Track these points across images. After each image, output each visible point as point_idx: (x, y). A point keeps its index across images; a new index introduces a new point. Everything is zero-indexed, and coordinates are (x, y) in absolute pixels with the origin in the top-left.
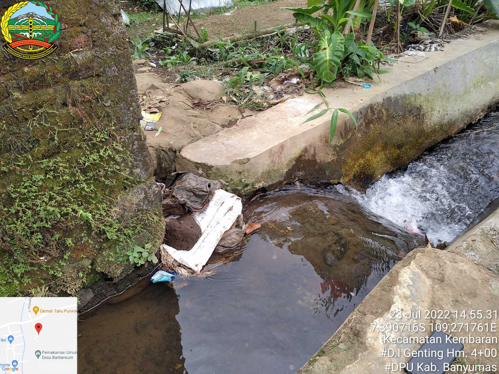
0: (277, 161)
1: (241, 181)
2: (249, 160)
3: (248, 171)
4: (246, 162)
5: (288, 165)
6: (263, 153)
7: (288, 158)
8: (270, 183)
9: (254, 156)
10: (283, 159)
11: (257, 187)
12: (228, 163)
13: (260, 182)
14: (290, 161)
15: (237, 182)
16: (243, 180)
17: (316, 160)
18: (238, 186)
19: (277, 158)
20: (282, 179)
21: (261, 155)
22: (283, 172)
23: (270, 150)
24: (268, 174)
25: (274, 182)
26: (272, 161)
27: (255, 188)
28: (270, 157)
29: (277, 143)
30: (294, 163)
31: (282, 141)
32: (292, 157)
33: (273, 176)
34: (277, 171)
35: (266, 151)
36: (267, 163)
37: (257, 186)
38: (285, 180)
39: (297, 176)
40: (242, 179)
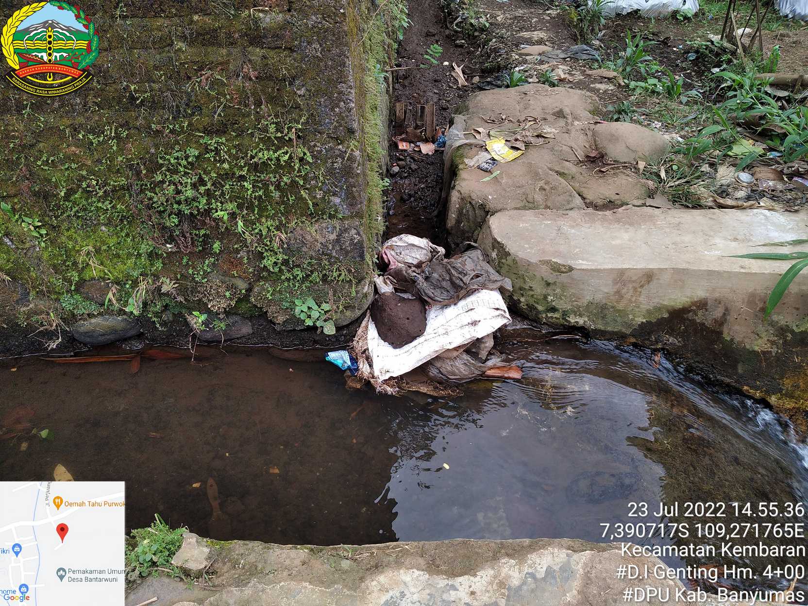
0: (628, 296)
1: (545, 297)
2: (571, 269)
3: (564, 287)
4: (563, 269)
5: (649, 312)
6: (604, 270)
7: (656, 302)
8: (600, 327)
9: (584, 267)
10: (642, 299)
11: (573, 321)
12: (533, 260)
13: (581, 316)
14: (659, 309)
15: (539, 297)
16: (550, 298)
17: (721, 333)
18: (538, 303)
19: (631, 292)
20: (628, 332)
21: (598, 271)
22: (633, 320)
23: (622, 272)
24: (601, 310)
25: (609, 329)
26: (618, 292)
27: (567, 321)
28: (615, 282)
29: (642, 265)
30: (666, 315)
31: (653, 266)
32: (665, 303)
33: (609, 318)
34: (622, 313)
35: (612, 269)
36: (606, 291)
37: (572, 319)
38: (633, 335)
39: (661, 342)
40: (549, 295)
